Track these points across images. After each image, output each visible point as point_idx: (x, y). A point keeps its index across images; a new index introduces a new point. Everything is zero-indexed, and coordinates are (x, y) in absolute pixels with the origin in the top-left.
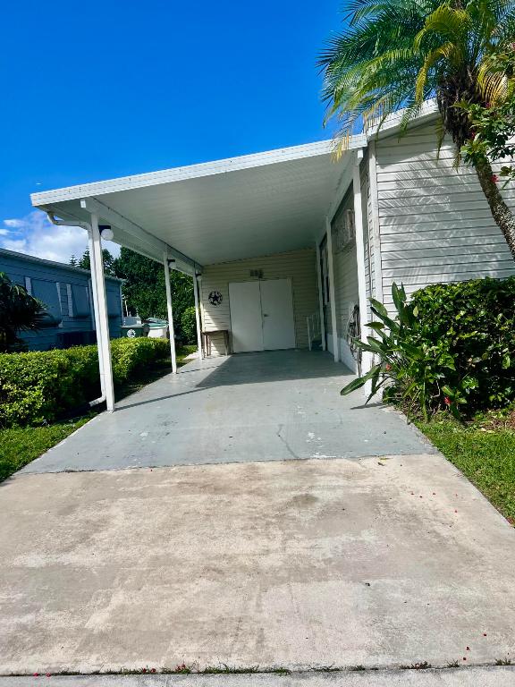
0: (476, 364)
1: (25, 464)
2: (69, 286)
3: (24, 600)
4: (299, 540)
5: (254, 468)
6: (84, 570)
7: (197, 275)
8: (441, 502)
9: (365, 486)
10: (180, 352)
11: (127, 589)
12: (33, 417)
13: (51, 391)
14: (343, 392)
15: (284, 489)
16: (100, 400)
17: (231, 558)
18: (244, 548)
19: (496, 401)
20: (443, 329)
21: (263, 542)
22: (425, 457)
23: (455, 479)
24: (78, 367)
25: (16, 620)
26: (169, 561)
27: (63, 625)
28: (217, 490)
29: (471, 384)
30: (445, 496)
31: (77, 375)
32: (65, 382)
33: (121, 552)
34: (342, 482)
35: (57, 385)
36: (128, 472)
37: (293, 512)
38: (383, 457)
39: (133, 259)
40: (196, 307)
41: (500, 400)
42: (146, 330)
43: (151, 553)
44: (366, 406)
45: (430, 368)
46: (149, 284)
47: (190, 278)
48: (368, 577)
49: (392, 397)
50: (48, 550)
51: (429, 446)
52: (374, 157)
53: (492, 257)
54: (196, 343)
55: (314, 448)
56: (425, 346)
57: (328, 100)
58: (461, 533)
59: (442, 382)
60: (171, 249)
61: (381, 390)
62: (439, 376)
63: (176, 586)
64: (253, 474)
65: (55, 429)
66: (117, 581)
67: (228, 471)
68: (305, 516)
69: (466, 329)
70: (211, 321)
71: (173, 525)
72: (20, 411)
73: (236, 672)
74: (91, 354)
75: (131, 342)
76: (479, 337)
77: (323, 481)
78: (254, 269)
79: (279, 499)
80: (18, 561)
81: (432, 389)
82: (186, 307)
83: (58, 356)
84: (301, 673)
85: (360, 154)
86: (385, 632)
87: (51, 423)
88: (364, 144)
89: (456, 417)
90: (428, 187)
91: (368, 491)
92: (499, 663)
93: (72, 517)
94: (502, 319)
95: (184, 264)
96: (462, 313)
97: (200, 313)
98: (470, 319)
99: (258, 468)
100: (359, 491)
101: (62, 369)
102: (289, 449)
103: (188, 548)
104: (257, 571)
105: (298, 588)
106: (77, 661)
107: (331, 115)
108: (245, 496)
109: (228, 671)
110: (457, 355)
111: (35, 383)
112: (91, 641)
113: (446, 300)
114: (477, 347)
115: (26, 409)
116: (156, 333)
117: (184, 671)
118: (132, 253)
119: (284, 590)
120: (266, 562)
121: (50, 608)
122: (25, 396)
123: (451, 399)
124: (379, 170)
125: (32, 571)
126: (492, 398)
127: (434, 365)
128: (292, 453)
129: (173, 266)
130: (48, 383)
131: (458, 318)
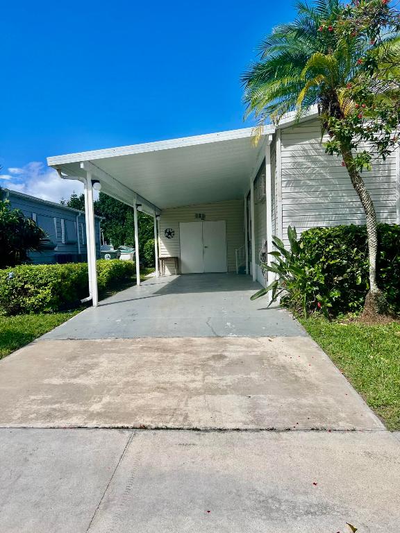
0: (339, 281)
1: (42, 334)
2: (62, 221)
3: (52, 398)
4: (212, 376)
5: (189, 340)
6: (86, 387)
7: (156, 216)
8: (303, 361)
9: (257, 352)
10: (143, 272)
11: (111, 395)
12: (44, 307)
13: (56, 290)
14: (252, 298)
15: (207, 351)
16: (88, 299)
17: (171, 384)
18: (179, 379)
19: (353, 307)
20: (318, 257)
21: (191, 377)
22: (299, 338)
23: (315, 350)
24: (73, 276)
25: (49, 406)
26: (135, 384)
27: (76, 409)
28: (165, 351)
29: (336, 294)
30: (306, 358)
31: (73, 282)
32: (66, 285)
33: (107, 379)
34: (244, 349)
35: (60, 287)
36: (109, 340)
37: (212, 363)
38: (272, 337)
39: (108, 202)
40: (156, 240)
41: (356, 306)
42: (118, 254)
43: (125, 380)
44: (268, 308)
45: (309, 283)
46: (120, 221)
47: (152, 219)
48: (250, 394)
49: (286, 303)
50: (63, 377)
51: (304, 332)
52: (279, 140)
53: (357, 210)
54: (154, 266)
55: (229, 331)
56: (306, 268)
57: (248, 103)
58: (310, 376)
59: (317, 292)
60: (139, 196)
61: (279, 298)
62: (315, 289)
63: (140, 395)
64: (188, 343)
65: (58, 316)
66: (105, 391)
67: (172, 342)
68: (219, 365)
69: (333, 258)
70: (166, 250)
71: (138, 367)
72: (36, 303)
73: (171, 429)
74: (82, 268)
75: (108, 262)
76: (341, 263)
77: (232, 348)
78: (198, 213)
79: (203, 357)
80: (46, 381)
81: (310, 297)
82: (148, 239)
83: (60, 268)
84: (206, 430)
85: (271, 138)
86: (255, 416)
87: (56, 311)
88: (273, 131)
89: (326, 316)
90: (314, 161)
91: (259, 354)
92: (313, 429)
93: (75, 362)
94: (357, 251)
95: (148, 208)
96: (331, 247)
97: (158, 244)
98: (336, 251)
99: (192, 340)
100: (253, 353)
101: (63, 277)
102: (213, 331)
103: (147, 378)
104: (187, 390)
105: (209, 397)
106: (86, 423)
107: (249, 113)
108: (183, 354)
109: (167, 429)
110: (326, 274)
111: (46, 285)
112: (92, 416)
113: (321, 238)
114: (340, 270)
115: (40, 302)
116: (126, 257)
117: (144, 428)
118: (107, 197)
119: (201, 398)
120: (192, 386)
121: (68, 402)
122: (39, 293)
123: (322, 303)
124: (283, 149)
125: (55, 386)
126: (350, 304)
127: (312, 281)
128: (215, 333)
129: (140, 209)
130: (54, 285)
131: (327, 250)
